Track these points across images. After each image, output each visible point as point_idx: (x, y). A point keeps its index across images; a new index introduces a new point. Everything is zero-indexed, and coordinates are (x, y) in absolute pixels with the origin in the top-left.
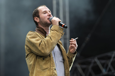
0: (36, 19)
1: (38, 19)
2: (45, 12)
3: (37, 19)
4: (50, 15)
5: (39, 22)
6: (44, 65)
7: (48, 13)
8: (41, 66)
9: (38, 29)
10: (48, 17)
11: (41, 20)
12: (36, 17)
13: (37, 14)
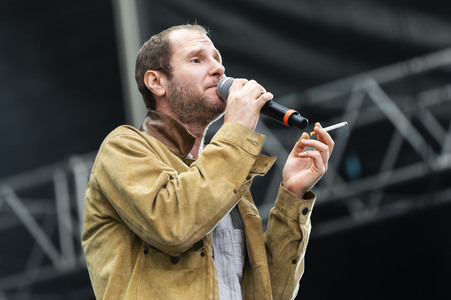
0: (151, 78)
1: (163, 80)
2: (198, 57)
3: (156, 79)
4: (217, 74)
5: (165, 95)
6: (173, 290)
7: (209, 61)
8: (159, 288)
9: (152, 122)
10: (209, 80)
11: (178, 89)
12: (156, 73)
13: (161, 59)
